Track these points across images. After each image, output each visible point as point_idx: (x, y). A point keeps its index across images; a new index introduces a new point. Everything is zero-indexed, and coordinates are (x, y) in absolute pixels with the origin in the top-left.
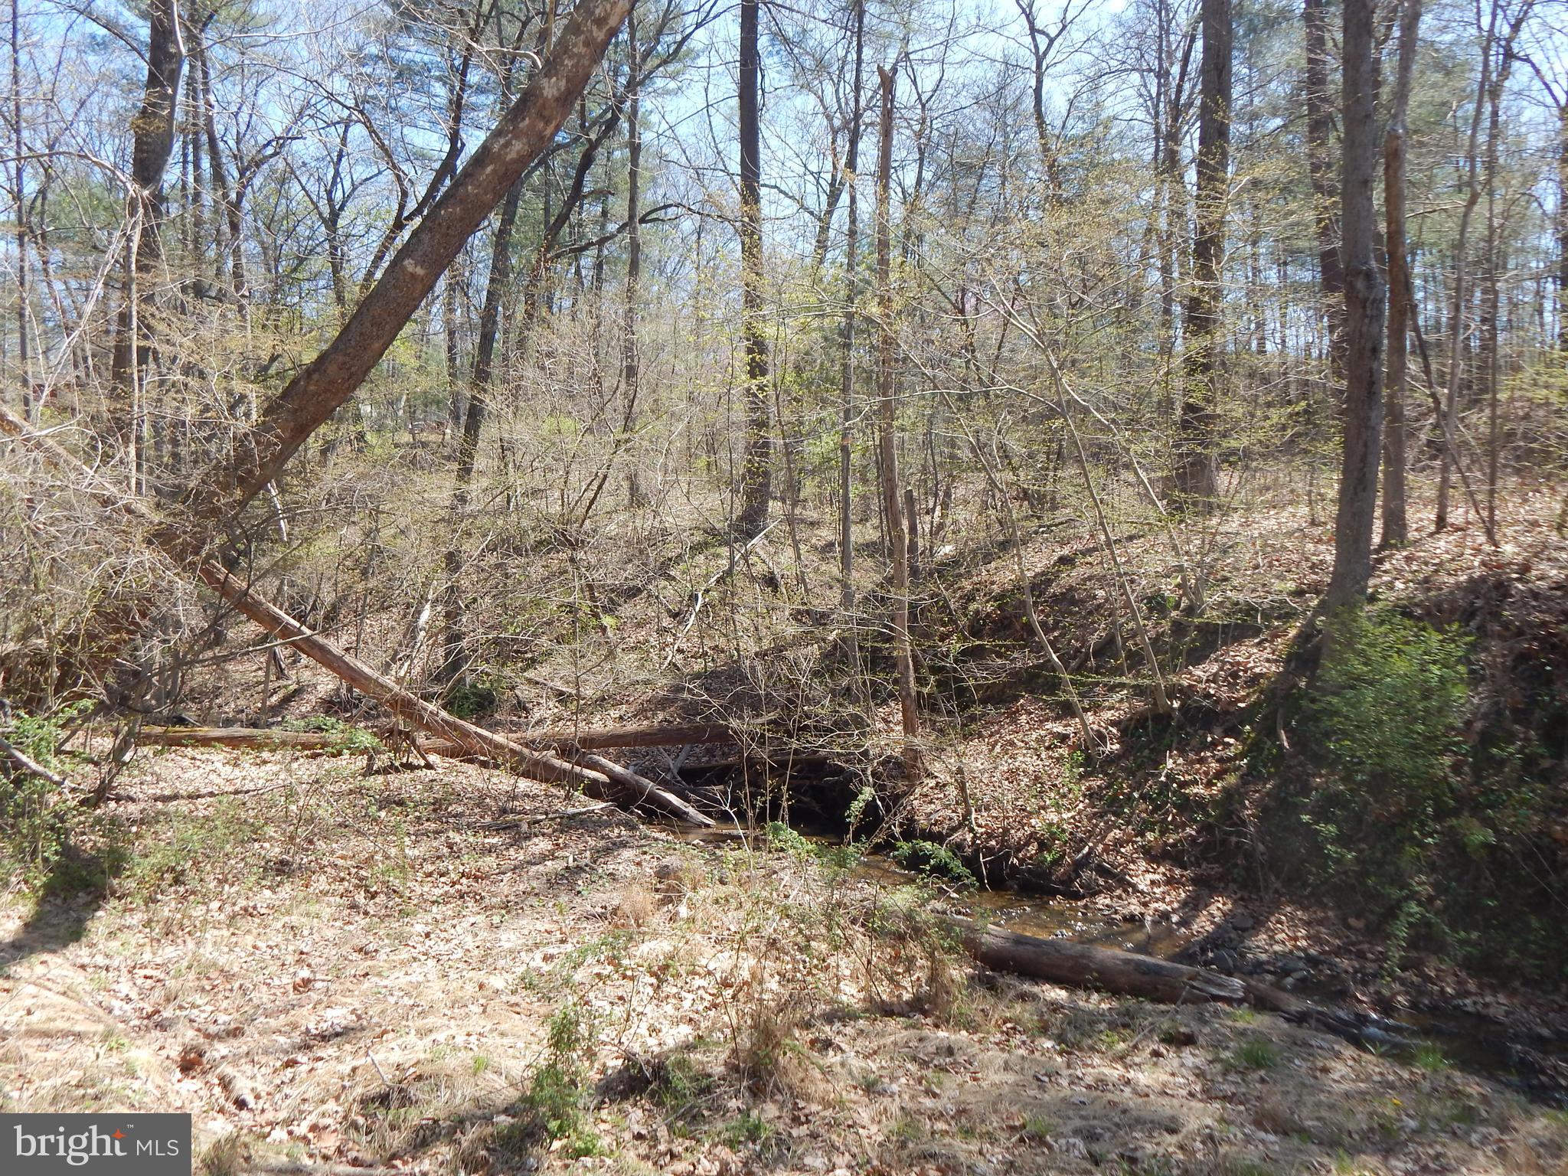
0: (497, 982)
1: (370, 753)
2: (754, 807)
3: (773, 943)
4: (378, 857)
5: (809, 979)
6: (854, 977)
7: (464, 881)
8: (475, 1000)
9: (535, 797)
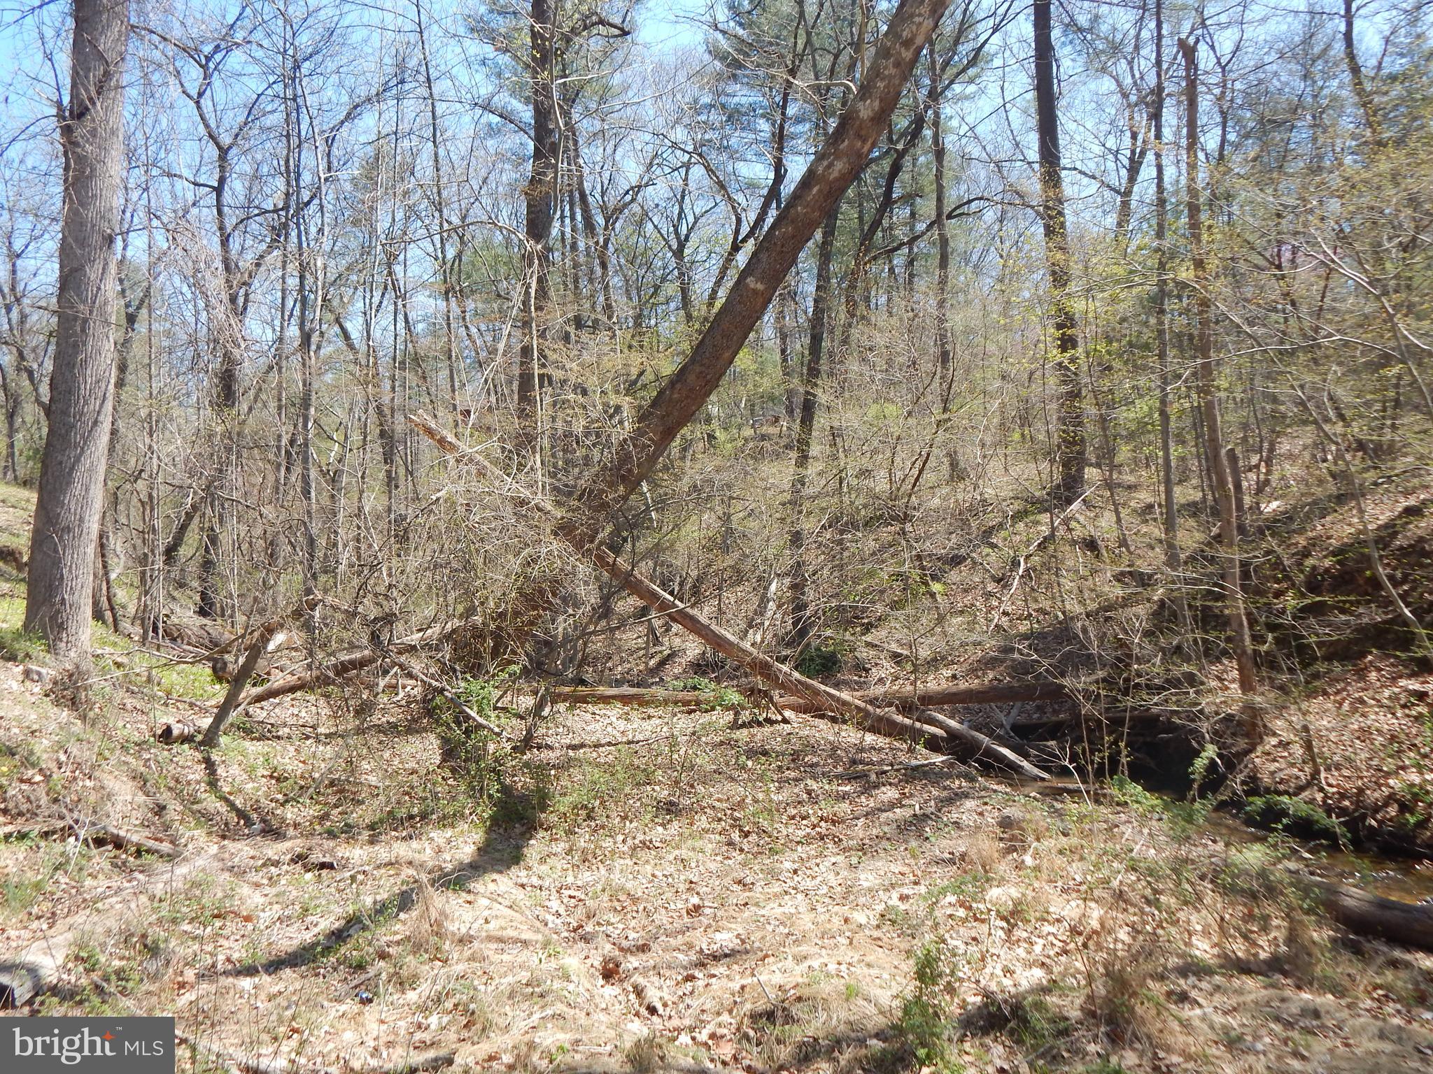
0: (860, 917)
1: (736, 709)
2: (1092, 762)
3: (1120, 896)
4: (749, 800)
5: (1160, 932)
6: (1206, 933)
7: (823, 824)
8: (841, 933)
9: (880, 750)
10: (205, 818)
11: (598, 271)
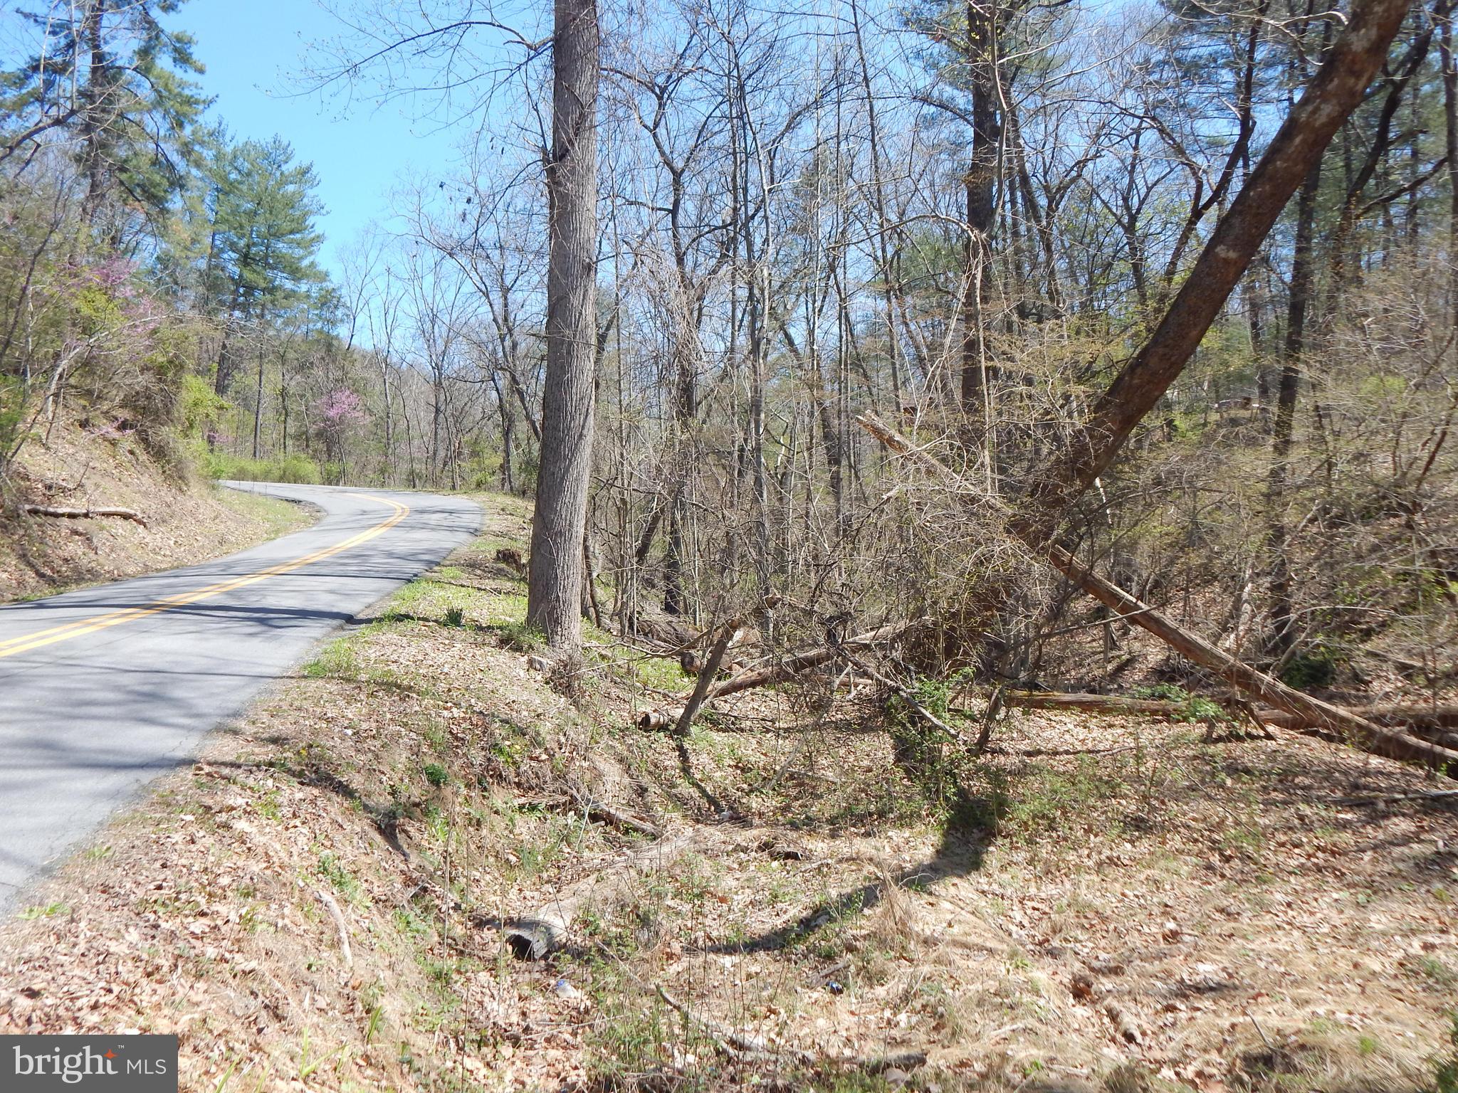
0: (1372, 963)
1: (1210, 722)
4: (1230, 821)
7: (1320, 854)
8: (1350, 979)
9: (1390, 775)
10: (680, 802)
11: (1042, 256)
